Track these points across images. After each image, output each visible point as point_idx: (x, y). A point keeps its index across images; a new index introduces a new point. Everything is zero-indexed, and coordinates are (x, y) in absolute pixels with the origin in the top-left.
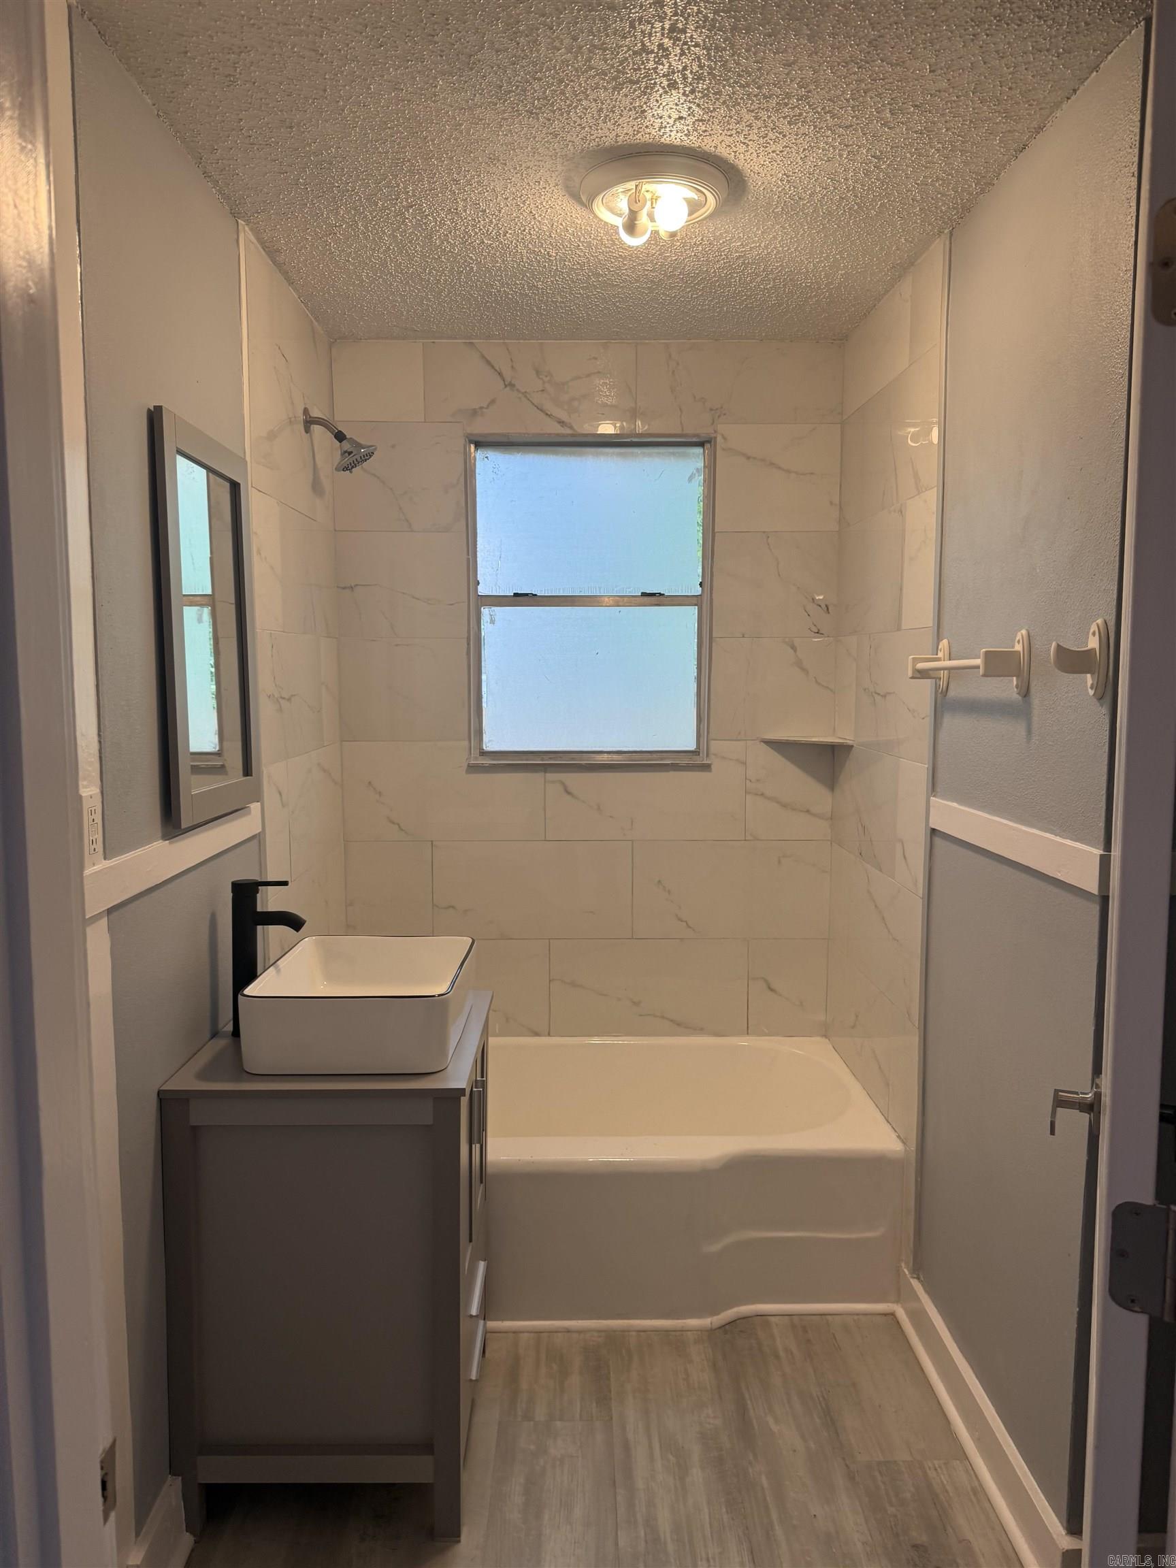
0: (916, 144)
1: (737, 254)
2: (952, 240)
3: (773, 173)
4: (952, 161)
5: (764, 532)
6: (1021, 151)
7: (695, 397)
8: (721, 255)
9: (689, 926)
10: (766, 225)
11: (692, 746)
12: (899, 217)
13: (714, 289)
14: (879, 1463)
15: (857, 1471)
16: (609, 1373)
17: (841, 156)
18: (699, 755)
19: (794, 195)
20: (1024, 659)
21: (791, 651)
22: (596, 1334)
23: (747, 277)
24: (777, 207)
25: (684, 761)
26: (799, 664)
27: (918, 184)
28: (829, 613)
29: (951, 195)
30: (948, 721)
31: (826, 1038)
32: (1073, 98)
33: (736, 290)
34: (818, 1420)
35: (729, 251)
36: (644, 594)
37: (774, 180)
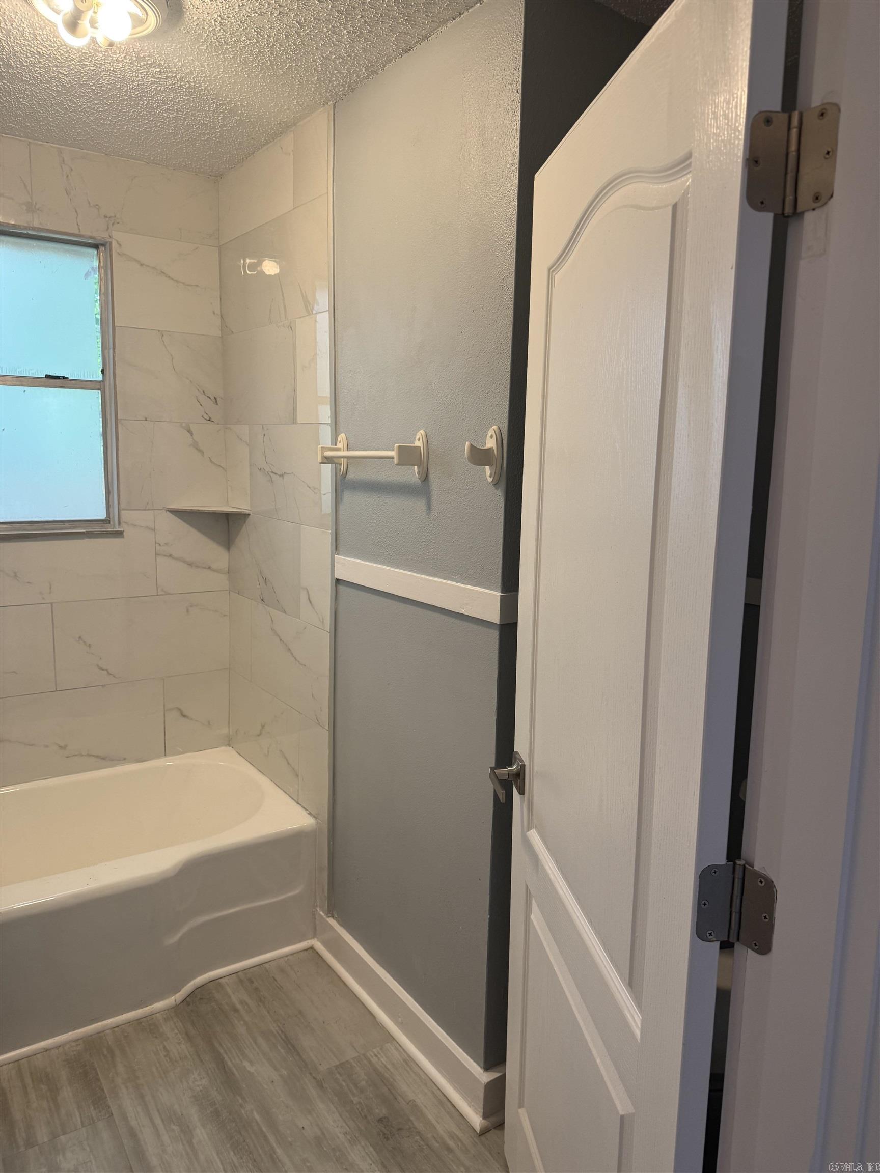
0: (334, 22)
1: (153, 80)
2: (335, 112)
3: (210, 12)
4: (355, 45)
5: (159, 331)
6: (407, 52)
7: (89, 203)
8: (138, 77)
9: (109, 673)
10: (187, 59)
11: (102, 515)
12: (299, 81)
13: (121, 107)
14: (336, 1067)
15: (323, 1080)
16: (98, 1075)
17: (272, 14)
18: (110, 523)
19: (221, 38)
20: (423, 453)
21: (189, 435)
22: (73, 1044)
23: (154, 103)
24: (202, 45)
25: (97, 529)
26: (195, 446)
27: (323, 57)
28: (217, 404)
29: (344, 73)
30: (347, 496)
31: (230, 746)
32: (458, 19)
33: (141, 112)
34: (282, 1051)
35: (146, 74)
36: (48, 377)
37: (209, 18)
